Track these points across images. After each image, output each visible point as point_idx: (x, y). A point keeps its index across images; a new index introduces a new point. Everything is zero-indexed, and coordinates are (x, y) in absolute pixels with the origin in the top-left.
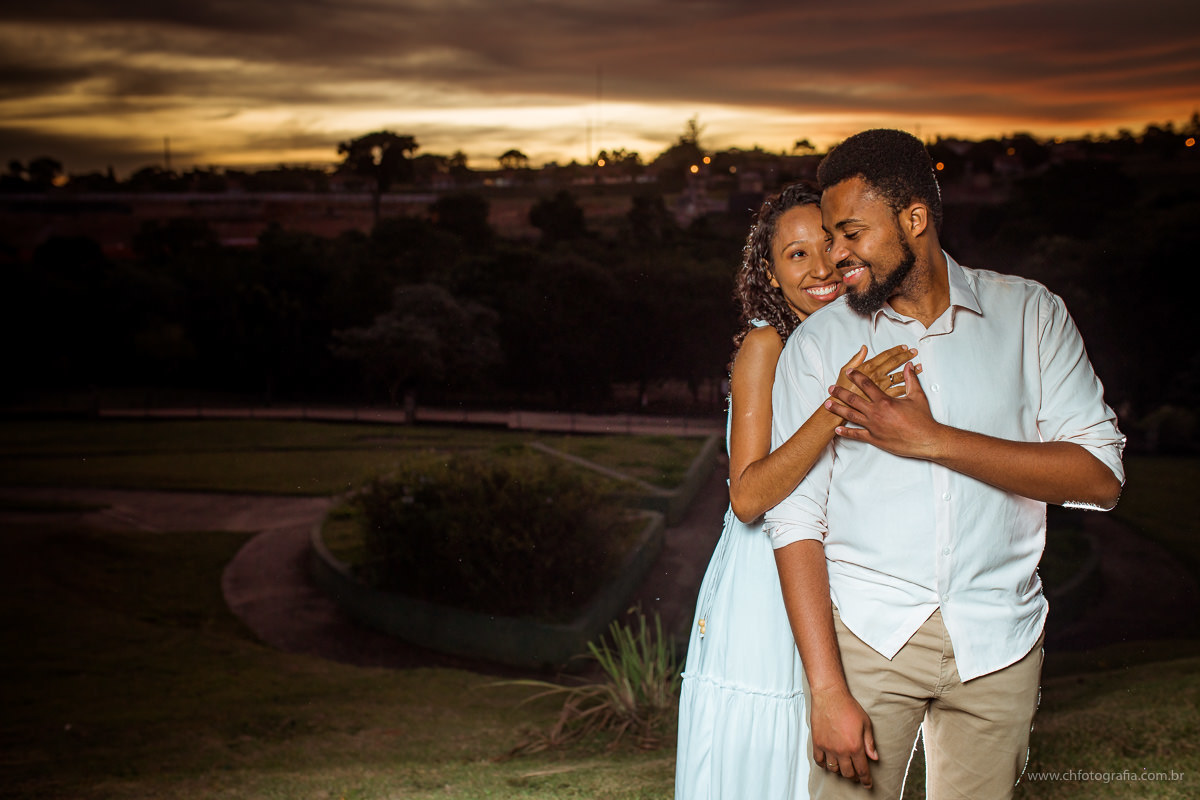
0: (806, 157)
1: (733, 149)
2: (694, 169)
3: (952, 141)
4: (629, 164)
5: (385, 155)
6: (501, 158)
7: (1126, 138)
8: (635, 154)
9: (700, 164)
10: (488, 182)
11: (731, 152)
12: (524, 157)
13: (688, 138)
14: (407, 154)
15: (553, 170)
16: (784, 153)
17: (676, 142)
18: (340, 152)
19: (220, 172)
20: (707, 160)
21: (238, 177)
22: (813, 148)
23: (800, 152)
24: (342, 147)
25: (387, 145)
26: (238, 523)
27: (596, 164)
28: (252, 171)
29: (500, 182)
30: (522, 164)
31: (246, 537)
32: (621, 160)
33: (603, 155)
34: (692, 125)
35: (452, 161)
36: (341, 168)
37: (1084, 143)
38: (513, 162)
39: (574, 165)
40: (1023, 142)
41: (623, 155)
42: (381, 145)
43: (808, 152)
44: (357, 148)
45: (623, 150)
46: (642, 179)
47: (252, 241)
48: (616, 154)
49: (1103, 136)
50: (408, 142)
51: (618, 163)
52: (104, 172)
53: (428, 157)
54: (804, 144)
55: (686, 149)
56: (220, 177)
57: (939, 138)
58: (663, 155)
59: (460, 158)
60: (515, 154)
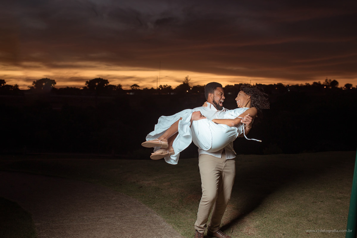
1: (198, 85)
2: (187, 91)
3: (260, 85)
4: (168, 89)
5: (98, 85)
6: (133, 86)
7: (308, 86)
8: (170, 86)
9: (189, 90)
10: (128, 93)
12: (138, 86)
13: (186, 82)
14: (105, 85)
15: (146, 90)
17: (182, 83)
18: (86, 84)
20: (191, 89)
24: (87, 82)
25: (100, 82)
27: (159, 89)
29: (131, 94)
30: (138, 88)
33: (161, 86)
34: (187, 79)
35: (117, 87)
36: (85, 88)
37: (297, 86)
38: (135, 87)
39: (152, 88)
40: (280, 85)
41: (167, 86)
42: (98, 82)
44: (92, 83)
46: (172, 94)
48: (164, 86)
49: (302, 85)
50: (106, 82)
51: (165, 88)
53: (111, 86)
55: (185, 85)
57: (257, 84)
58: (178, 87)
59: (120, 86)
60: (135, 85)
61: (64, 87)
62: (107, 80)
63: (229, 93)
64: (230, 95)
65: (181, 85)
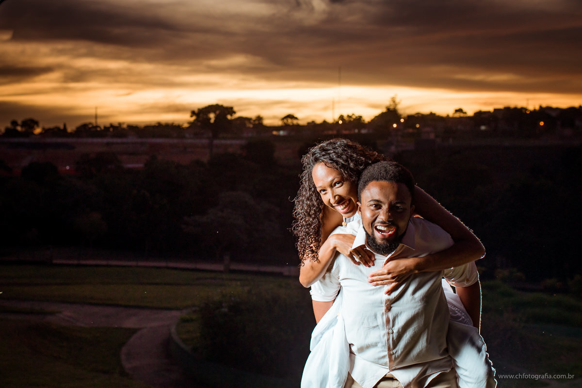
0: (461, 118)
1: (418, 114)
2: (395, 126)
3: (549, 108)
4: (357, 122)
5: (217, 118)
6: (283, 119)
8: (360, 117)
9: (398, 123)
10: (275, 133)
11: (416, 116)
12: (296, 118)
13: (392, 107)
14: (229, 117)
15: (312, 126)
16: (448, 116)
17: (384, 110)
18: (191, 116)
19: (125, 126)
20: (402, 120)
21: (133, 129)
22: (465, 113)
23: (458, 115)
24: (193, 113)
25: (218, 112)
26: (130, 323)
27: (337, 122)
28: (142, 125)
29: (282, 133)
30: (295, 122)
31: (133, 331)
32: (352, 120)
33: (341, 117)
34: (393, 100)
35: (255, 121)
36: (192, 124)
38: (290, 121)
39: (325, 122)
41: (354, 117)
42: (215, 112)
43: (462, 115)
44: (201, 114)
45: (353, 114)
46: (364, 131)
47: (141, 165)
48: (349, 116)
50: (230, 110)
51: (350, 121)
52: (62, 127)
53: (241, 119)
54: (460, 111)
55: (391, 114)
56: (124, 129)
57: (541, 107)
58: (376, 117)
59: (259, 119)
60: (291, 116)
61: (153, 124)
62: (232, 108)
63: (483, 128)
64: (483, 131)
65: (382, 115)
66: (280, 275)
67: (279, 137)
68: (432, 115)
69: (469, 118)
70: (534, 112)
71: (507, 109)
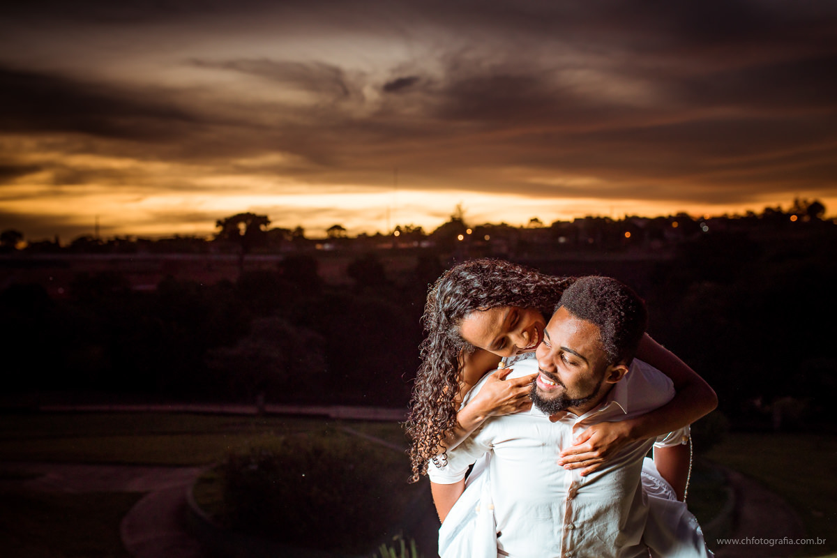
0: (536, 229)
1: (487, 224)
2: (461, 238)
3: (635, 218)
4: (416, 234)
5: (248, 229)
6: (328, 230)
7: (751, 216)
8: (420, 228)
9: (464, 234)
10: (319, 247)
11: (485, 226)
12: (344, 229)
13: (457, 217)
14: (263, 228)
15: (363, 238)
16: (522, 226)
17: (447, 220)
18: (217, 226)
19: (134, 240)
20: (469, 232)
21: (145, 243)
22: (541, 223)
23: (533, 225)
24: (219, 223)
25: (249, 222)
26: (135, 486)
27: (393, 235)
28: (156, 238)
29: (327, 247)
30: (343, 233)
32: (411, 232)
33: (398, 228)
34: (459, 208)
35: (294, 233)
36: (218, 237)
37: (724, 219)
38: (336, 233)
39: (378, 236)
40: (683, 218)
41: (412, 228)
42: (245, 222)
43: (538, 225)
44: (229, 224)
45: (412, 225)
46: (425, 244)
47: (150, 287)
48: (407, 228)
49: (736, 215)
50: (264, 220)
51: (408, 233)
52: (52, 239)
53: (277, 230)
54: (535, 220)
55: (457, 224)
56: (133, 244)
57: (626, 217)
58: (439, 228)
59: (300, 230)
60: (338, 227)
61: (169, 236)
62: (266, 217)
63: (562, 240)
64: (564, 244)
65: (446, 225)
66: (326, 417)
67: (323, 252)
68: (504, 227)
69: (547, 229)
70: (620, 222)
71: (589, 219)
